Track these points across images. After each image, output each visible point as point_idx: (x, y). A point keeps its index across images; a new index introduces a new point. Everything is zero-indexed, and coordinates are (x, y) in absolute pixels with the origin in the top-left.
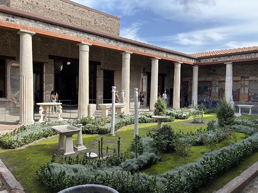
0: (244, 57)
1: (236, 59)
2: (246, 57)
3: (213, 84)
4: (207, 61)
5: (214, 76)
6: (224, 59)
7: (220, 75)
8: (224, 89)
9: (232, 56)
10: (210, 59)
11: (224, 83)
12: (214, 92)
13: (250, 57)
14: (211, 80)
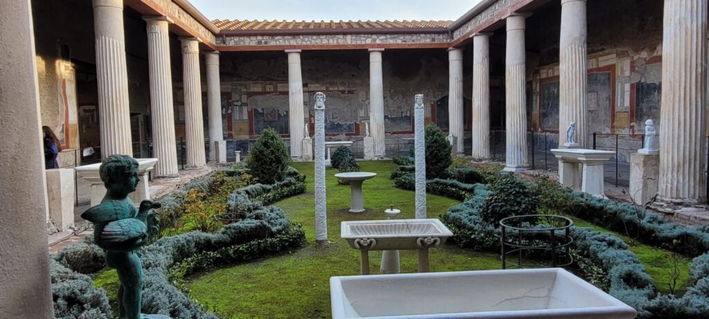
0: (325, 42)
1: (308, 43)
2: (328, 40)
3: (234, 99)
4: (244, 43)
5: (236, 81)
6: (285, 40)
7: (249, 79)
8: (260, 111)
9: (301, 37)
10: (251, 37)
11: (259, 98)
12: (238, 118)
13: (335, 42)
14: (230, 90)
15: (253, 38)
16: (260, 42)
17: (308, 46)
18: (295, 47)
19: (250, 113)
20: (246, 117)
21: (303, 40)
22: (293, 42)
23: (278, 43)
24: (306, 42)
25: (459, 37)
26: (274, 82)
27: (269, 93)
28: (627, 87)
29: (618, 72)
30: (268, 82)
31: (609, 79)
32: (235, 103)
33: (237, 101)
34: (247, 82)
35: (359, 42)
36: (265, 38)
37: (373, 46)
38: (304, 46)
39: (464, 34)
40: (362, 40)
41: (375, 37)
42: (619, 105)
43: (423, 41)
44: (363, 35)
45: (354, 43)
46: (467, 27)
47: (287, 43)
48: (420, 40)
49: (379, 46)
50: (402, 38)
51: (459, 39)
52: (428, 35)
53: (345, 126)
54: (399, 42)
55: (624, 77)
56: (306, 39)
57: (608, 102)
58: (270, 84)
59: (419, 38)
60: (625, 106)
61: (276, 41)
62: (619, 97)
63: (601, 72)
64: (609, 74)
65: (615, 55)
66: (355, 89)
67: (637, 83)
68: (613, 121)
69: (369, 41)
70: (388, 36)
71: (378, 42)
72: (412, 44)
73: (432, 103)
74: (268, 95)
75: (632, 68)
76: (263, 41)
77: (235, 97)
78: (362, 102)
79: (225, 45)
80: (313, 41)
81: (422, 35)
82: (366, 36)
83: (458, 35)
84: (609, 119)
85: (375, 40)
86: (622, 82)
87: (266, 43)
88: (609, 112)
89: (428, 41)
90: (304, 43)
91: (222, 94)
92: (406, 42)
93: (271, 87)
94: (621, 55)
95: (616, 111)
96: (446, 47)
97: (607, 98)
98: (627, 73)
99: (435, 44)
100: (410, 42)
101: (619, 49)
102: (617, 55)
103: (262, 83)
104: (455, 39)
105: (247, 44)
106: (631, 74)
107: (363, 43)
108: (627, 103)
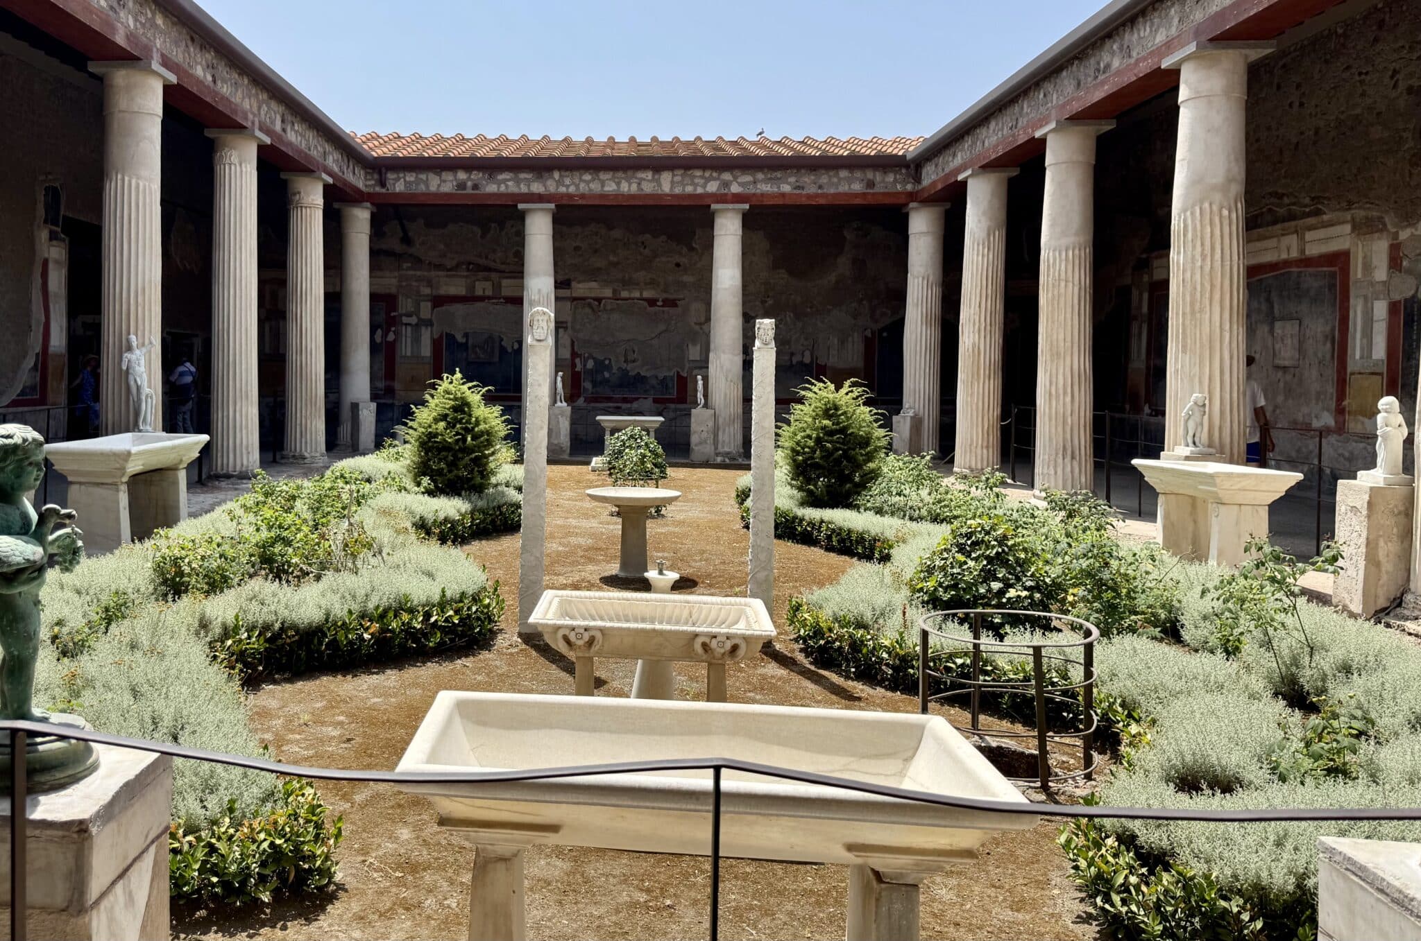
0: (610, 187)
1: (572, 189)
2: (618, 184)
3: (402, 310)
4: (427, 186)
5: (408, 269)
6: (518, 182)
7: (439, 267)
8: (460, 339)
9: (556, 175)
10: (444, 174)
11: (459, 309)
12: (409, 354)
13: (634, 188)
14: (393, 291)
15: (448, 176)
16: (462, 185)
17: (570, 196)
18: (540, 198)
19: (436, 344)
20: (426, 350)
21: (560, 183)
22: (537, 188)
23: (503, 188)
24: (567, 187)
25: (934, 177)
26: (494, 275)
27: (481, 299)
28: (1381, 309)
29: (1357, 272)
30: (481, 274)
31: (1332, 287)
32: (405, 320)
33: (409, 315)
34: (433, 273)
35: (689, 189)
36: (476, 176)
37: (722, 198)
38: (562, 196)
39: (947, 170)
40: (696, 185)
41: (727, 176)
42: (1358, 357)
43: (844, 188)
44: (698, 173)
45: (678, 190)
46: (954, 155)
47: (524, 189)
48: (837, 186)
49: (738, 198)
50: (792, 180)
51: (934, 183)
52: (858, 174)
53: (654, 382)
54: (786, 188)
55: (1372, 284)
56: (567, 181)
57: (1329, 345)
58: (487, 279)
59: (835, 180)
60: (1374, 357)
61: (499, 183)
62: (1358, 336)
63: (1311, 270)
64: (1333, 275)
65: (1347, 228)
66: (682, 297)
67: (1406, 300)
68: (1341, 395)
69: (712, 187)
70: (760, 176)
71: (735, 188)
72: (817, 195)
73: (868, 333)
74: (479, 305)
75: (1395, 263)
76: (469, 184)
77: (405, 305)
78: (697, 328)
79: (384, 191)
80: (582, 185)
81: (844, 173)
82: (707, 174)
83: (931, 176)
84: (1331, 389)
85: (726, 184)
86: (1366, 298)
87: (475, 187)
88: (1331, 372)
89: (857, 187)
90: (563, 190)
91: (374, 298)
92: (803, 188)
93: (488, 285)
94: (1365, 228)
95: (1349, 370)
96: (902, 201)
97: (1326, 337)
98: (1381, 274)
99: (874, 194)
100: (812, 190)
101: (1360, 214)
102: (1354, 228)
103: (466, 277)
104: (926, 182)
105: (433, 189)
106: (1390, 276)
107: (700, 190)
108: (1380, 351)
